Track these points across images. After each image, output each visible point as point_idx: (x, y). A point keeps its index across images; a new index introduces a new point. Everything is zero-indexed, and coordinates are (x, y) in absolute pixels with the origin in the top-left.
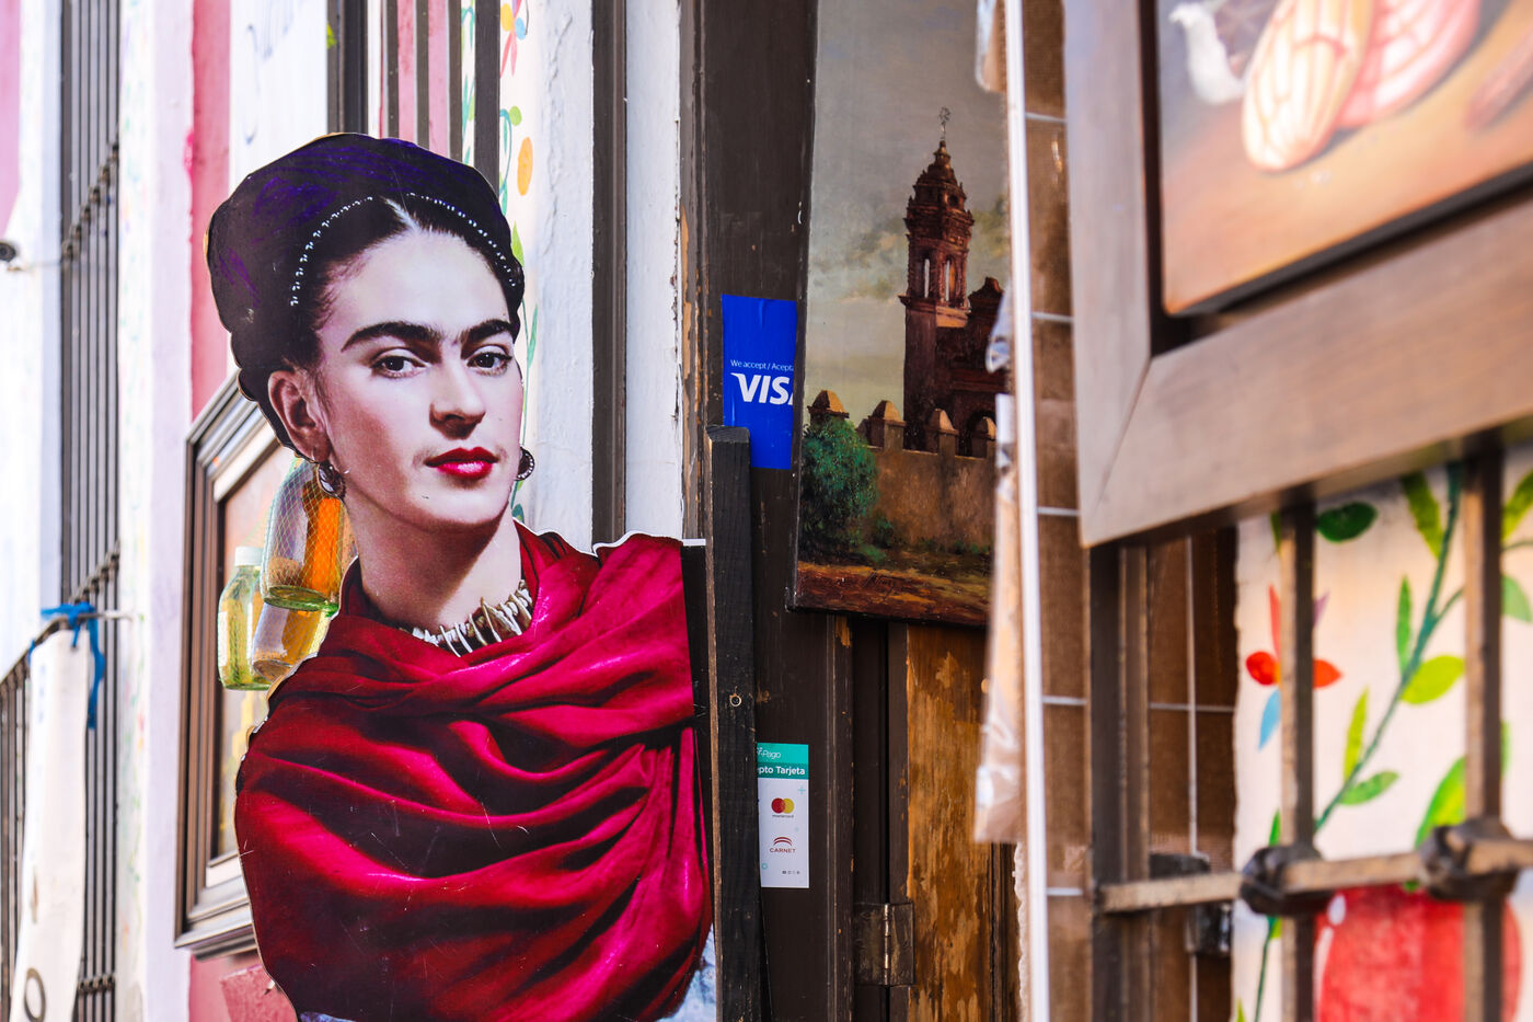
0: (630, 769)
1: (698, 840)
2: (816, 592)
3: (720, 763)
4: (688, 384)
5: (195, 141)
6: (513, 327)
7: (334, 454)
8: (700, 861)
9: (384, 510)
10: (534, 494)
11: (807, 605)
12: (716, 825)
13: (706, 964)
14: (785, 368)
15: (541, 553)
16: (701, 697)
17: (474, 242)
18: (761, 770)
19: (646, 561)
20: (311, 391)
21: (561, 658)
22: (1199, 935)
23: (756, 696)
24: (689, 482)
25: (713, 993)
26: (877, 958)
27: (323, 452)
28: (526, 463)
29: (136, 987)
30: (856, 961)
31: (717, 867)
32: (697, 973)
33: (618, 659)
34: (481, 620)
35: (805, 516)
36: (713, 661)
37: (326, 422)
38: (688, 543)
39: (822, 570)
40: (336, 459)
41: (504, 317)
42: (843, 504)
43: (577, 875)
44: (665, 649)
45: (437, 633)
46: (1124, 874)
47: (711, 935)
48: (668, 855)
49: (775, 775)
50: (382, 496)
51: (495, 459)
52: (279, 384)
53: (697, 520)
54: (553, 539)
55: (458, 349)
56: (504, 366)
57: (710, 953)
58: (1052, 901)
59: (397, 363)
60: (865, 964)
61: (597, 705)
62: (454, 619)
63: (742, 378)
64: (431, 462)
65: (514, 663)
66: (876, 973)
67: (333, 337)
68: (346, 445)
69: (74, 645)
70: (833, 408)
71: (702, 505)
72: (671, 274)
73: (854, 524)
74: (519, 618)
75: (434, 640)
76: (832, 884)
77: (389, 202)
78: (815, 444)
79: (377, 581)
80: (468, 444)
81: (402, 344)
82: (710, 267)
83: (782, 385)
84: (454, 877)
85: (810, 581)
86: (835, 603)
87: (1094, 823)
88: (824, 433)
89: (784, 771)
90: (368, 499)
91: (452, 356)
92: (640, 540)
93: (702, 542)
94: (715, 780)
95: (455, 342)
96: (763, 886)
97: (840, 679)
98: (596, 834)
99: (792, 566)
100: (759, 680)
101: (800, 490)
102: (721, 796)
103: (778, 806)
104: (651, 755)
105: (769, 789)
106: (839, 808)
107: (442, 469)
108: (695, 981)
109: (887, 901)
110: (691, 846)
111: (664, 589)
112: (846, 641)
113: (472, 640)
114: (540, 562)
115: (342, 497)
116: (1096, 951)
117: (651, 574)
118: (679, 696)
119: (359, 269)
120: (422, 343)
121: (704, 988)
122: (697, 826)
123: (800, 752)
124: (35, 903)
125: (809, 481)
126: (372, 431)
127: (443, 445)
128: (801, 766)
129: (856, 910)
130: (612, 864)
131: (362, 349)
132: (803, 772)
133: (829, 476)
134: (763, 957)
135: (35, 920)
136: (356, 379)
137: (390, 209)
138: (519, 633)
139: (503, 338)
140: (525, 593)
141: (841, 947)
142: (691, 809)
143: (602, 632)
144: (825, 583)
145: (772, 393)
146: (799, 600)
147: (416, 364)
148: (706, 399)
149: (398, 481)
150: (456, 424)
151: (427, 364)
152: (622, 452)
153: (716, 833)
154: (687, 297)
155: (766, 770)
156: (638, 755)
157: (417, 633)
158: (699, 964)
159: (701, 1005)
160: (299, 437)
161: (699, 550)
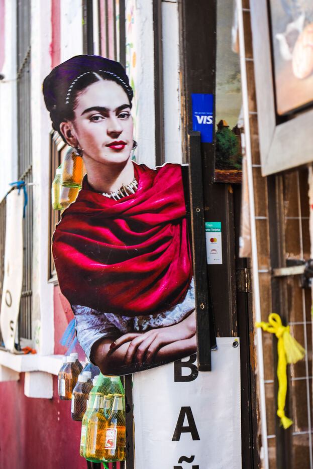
0: (167, 231)
1: (188, 251)
2: (221, 178)
3: (194, 229)
4: (182, 119)
5: (52, 46)
6: (130, 106)
7: (79, 145)
8: (189, 257)
9: (94, 160)
10: (138, 152)
11: (217, 182)
12: (193, 247)
13: (191, 288)
14: (211, 113)
15: (140, 170)
16: (188, 209)
17: (119, 83)
18: (207, 230)
19: (171, 171)
20: (72, 127)
21: (147, 199)
22: (303, 282)
23: (204, 208)
24: (183, 147)
25: (194, 296)
26: (243, 284)
27: (76, 144)
28: (135, 144)
29: (38, 295)
30: (237, 285)
31: (194, 259)
32: (189, 290)
33: (163, 199)
34: (122, 190)
35: (217, 156)
36: (191, 199)
37: (77, 136)
38: (183, 165)
39: (222, 172)
40: (80, 146)
41: (128, 104)
42: (228, 152)
43: (152, 262)
44: (177, 196)
45: (109, 194)
46: (280, 266)
47: (193, 279)
48: (179, 256)
49: (211, 231)
50: (93, 156)
51: (126, 144)
52: (63, 126)
53: (186, 158)
54: (143, 166)
55: (115, 113)
56: (128, 117)
57: (193, 284)
58: (260, 274)
59: (97, 118)
60: (240, 286)
61: (157, 213)
62: (114, 190)
63: (198, 117)
64: (107, 146)
65: (132, 202)
66: (243, 289)
67: (78, 112)
68: (83, 142)
69: (19, 194)
70: (224, 125)
71: (187, 154)
72: (177, 88)
73: (232, 158)
74: (134, 189)
75: (109, 196)
76: (229, 263)
77: (94, 73)
78: (219, 135)
79: (92, 180)
80: (118, 140)
81: (98, 112)
82: (188, 86)
83: (210, 118)
84: (116, 264)
85: (219, 175)
86: (226, 181)
87: (271, 252)
88: (222, 132)
89: (214, 230)
90: (89, 157)
91: (113, 115)
92: (169, 164)
93: (187, 165)
94: (193, 233)
95: (114, 111)
96: (208, 264)
97: (229, 203)
98: (158, 250)
99: (213, 171)
100: (205, 204)
101: (215, 148)
102: (194, 238)
103: (212, 240)
104: (174, 227)
105: (209, 235)
106: (231, 240)
107: (111, 147)
108: (188, 293)
109: (246, 267)
110: (186, 253)
111: (177, 178)
112: (231, 191)
113: (120, 196)
114: (140, 173)
115: (82, 157)
116: (272, 287)
117: (172, 174)
118: (182, 210)
119: (86, 92)
120: (104, 112)
121: (191, 294)
122: (188, 247)
123: (219, 224)
124: (8, 271)
125: (218, 146)
126: (90, 138)
127: (111, 140)
128: (219, 228)
129: (236, 270)
130: (163, 259)
131: (87, 115)
132: (219, 230)
133: (224, 144)
134: (208, 285)
135: (8, 275)
136: (85, 123)
137: (94, 75)
138: (134, 193)
139: (127, 109)
140: (135, 181)
141: (232, 281)
142: (186, 242)
143: (158, 192)
144: (224, 175)
145: (207, 121)
146: (216, 180)
147: (103, 118)
148: (188, 123)
149: (97, 151)
150: (114, 134)
151: (106, 118)
152: (163, 140)
153: (193, 249)
154: (182, 95)
155: (208, 230)
156: (170, 227)
157: (104, 194)
158: (190, 288)
159: (190, 300)
160: (69, 140)
161: (186, 167)
